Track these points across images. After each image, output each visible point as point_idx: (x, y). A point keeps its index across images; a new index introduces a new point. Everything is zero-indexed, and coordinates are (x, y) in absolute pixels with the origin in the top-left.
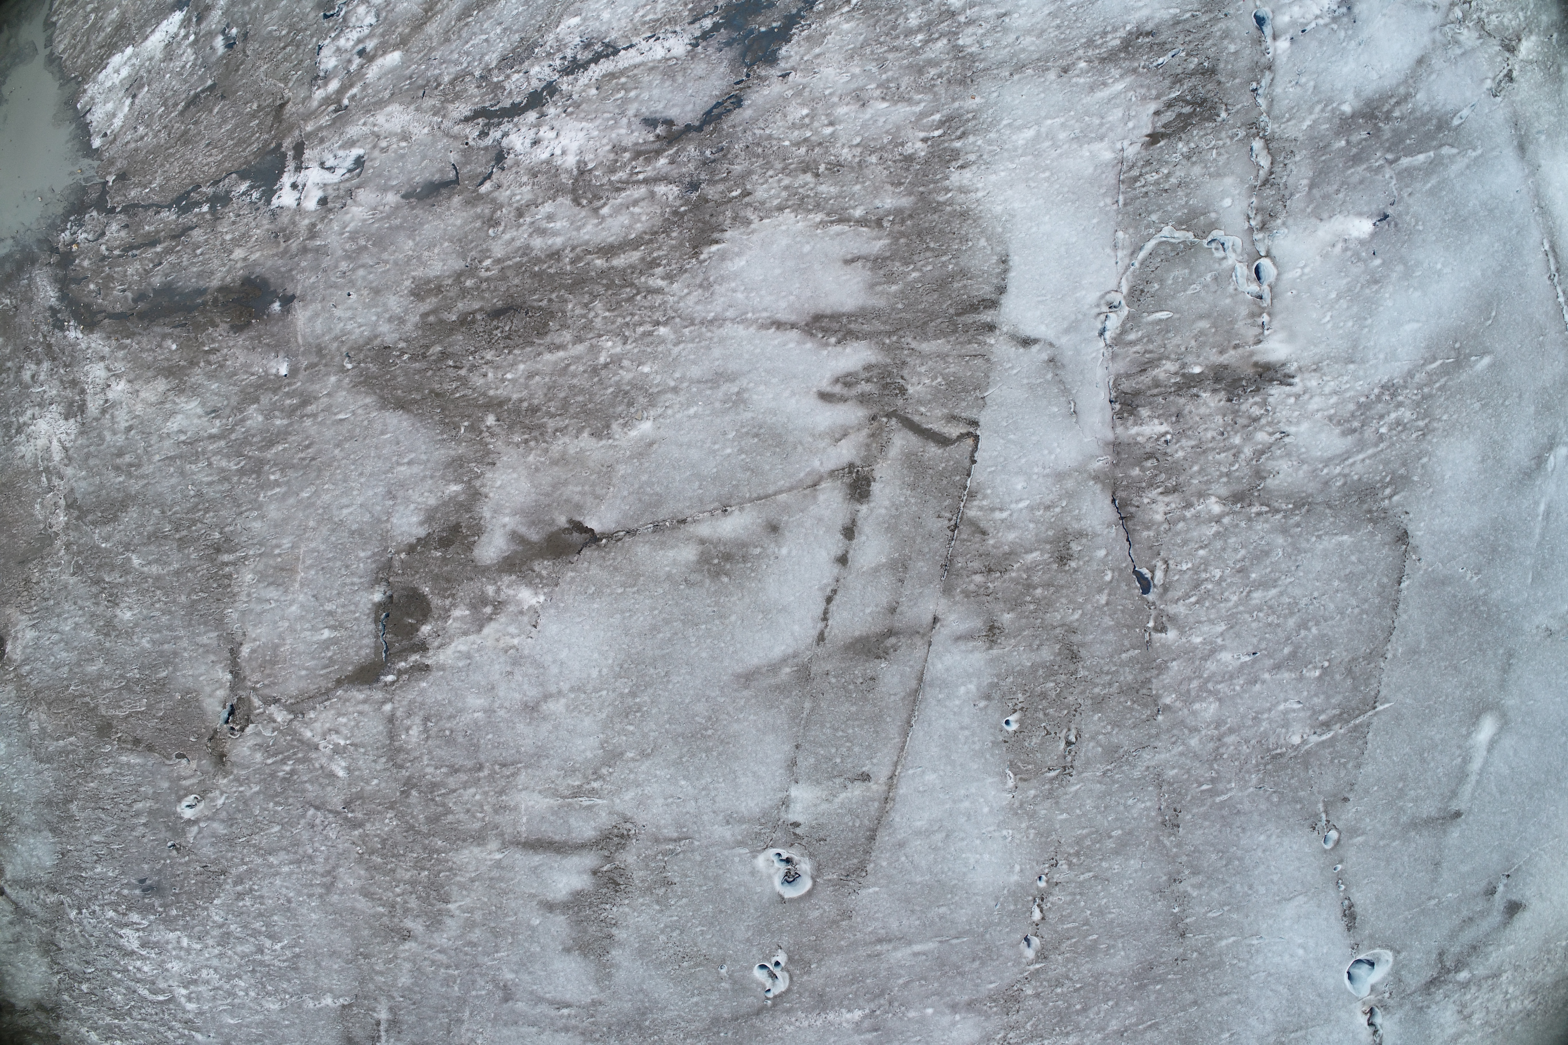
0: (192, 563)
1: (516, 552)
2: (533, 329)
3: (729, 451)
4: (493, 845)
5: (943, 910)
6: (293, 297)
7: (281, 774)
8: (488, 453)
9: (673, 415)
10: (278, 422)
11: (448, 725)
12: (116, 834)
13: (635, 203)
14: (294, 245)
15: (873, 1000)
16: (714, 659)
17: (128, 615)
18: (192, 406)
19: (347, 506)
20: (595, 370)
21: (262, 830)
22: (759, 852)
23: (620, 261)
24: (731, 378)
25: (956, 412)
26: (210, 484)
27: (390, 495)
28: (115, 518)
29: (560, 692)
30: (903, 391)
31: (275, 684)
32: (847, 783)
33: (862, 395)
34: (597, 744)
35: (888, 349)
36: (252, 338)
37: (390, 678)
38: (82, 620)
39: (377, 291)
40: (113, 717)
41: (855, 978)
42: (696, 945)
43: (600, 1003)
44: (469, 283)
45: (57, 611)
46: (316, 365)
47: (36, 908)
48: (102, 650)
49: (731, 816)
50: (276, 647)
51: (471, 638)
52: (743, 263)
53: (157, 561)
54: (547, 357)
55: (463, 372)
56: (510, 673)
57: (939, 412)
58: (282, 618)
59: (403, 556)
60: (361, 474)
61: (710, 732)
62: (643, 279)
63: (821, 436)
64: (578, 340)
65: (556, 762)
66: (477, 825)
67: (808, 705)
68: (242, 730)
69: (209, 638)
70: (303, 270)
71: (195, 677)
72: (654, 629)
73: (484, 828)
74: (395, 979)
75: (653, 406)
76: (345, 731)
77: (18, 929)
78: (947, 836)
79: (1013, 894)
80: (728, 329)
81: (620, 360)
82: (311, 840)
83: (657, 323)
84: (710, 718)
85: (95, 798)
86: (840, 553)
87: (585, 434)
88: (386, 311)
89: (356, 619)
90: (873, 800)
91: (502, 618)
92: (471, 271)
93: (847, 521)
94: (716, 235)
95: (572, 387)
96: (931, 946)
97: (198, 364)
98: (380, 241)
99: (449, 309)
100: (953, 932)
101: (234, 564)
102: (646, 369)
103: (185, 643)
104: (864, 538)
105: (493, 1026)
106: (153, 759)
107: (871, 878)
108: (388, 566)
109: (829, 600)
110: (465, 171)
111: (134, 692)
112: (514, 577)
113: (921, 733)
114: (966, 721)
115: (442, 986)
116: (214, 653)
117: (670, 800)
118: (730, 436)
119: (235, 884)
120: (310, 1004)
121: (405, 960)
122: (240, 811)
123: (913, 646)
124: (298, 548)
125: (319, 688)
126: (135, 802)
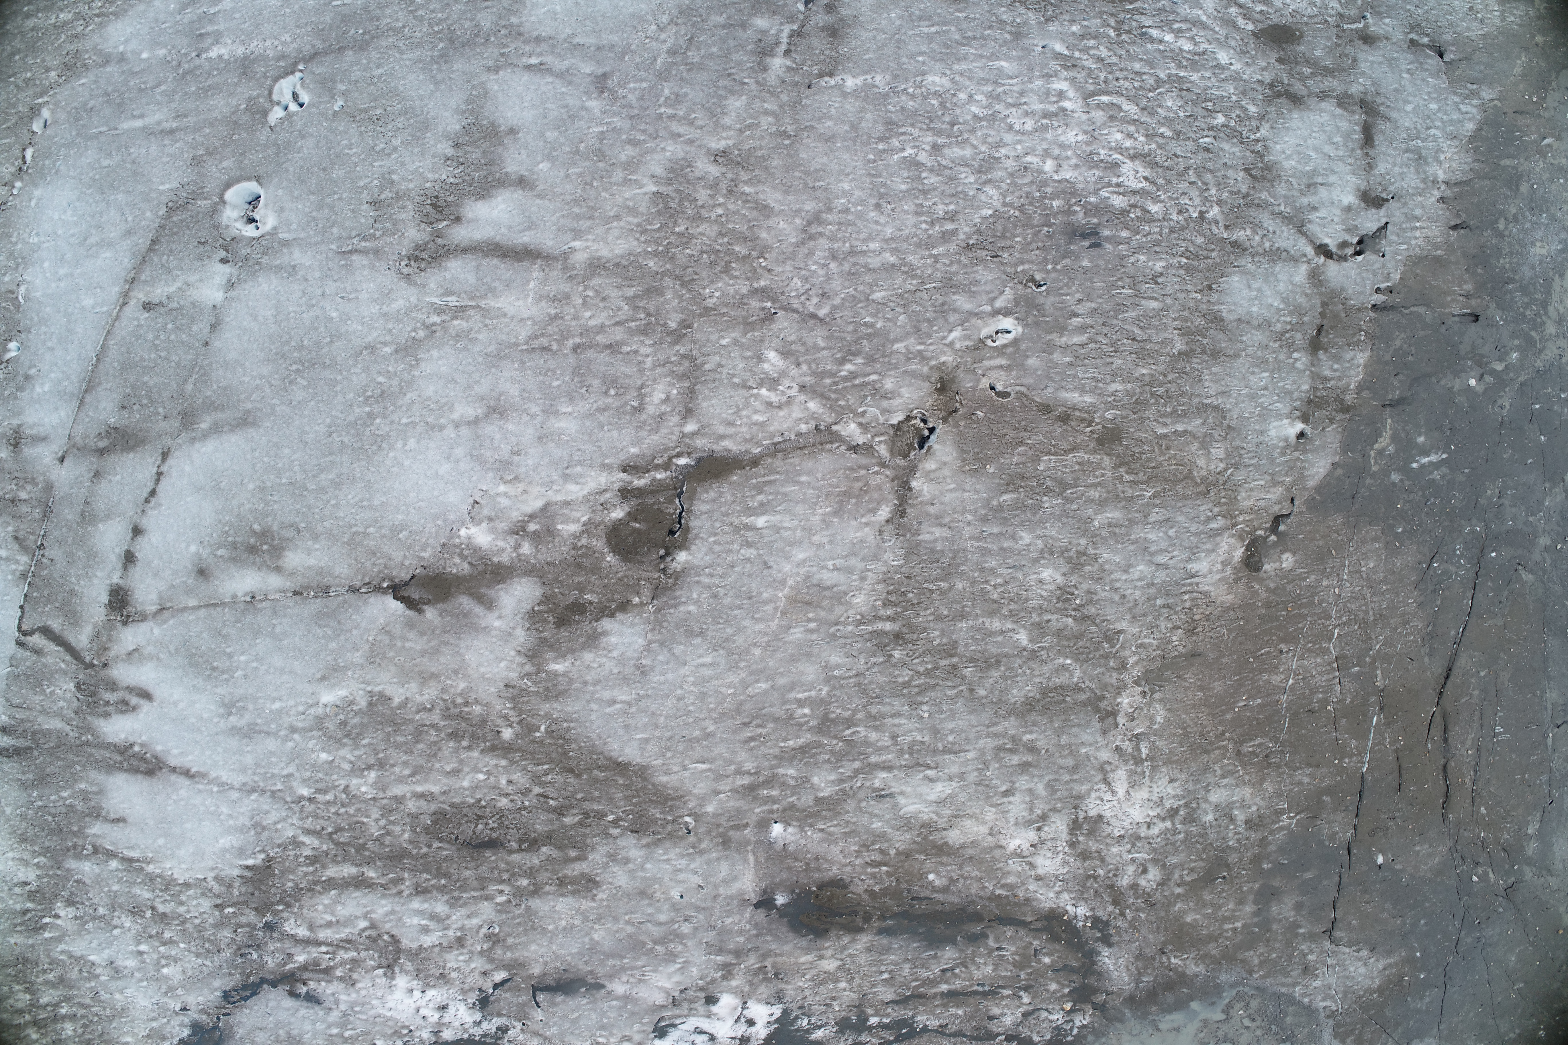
0: (939, 626)
1: (488, 586)
2: (449, 821)
3: (243, 658)
4: (580, 258)
5: (105, 163)
6: (757, 906)
7: (859, 360)
8: (513, 699)
9: (297, 704)
10: (791, 772)
11: (609, 400)
12: (1121, 307)
13: (329, 925)
14: (752, 961)
15: (196, 68)
16: (277, 446)
17: (1046, 574)
18: (910, 807)
19: (704, 665)
20: (381, 765)
21: (900, 295)
22: (268, 234)
23: (348, 870)
24: (235, 731)
25: (34, 658)
26: (897, 715)
27: (643, 671)
28: (1045, 692)
29: (457, 425)
30: (78, 686)
31: (851, 469)
32: (165, 302)
33: (113, 690)
34: (423, 364)
35: (89, 729)
36: (818, 870)
37: (682, 461)
38: (1116, 575)
39: (643, 893)
40: (1094, 452)
41: (206, 91)
42: (361, 133)
43: (489, 69)
44: (524, 882)
45: (1152, 591)
46: (732, 828)
47: (1269, 223)
48: (1094, 537)
49: (289, 274)
50: (837, 513)
51: (559, 498)
52: (222, 841)
53: (992, 634)
54: (435, 789)
55: (537, 790)
56: (517, 453)
57: (48, 660)
58: (820, 546)
59: (636, 600)
60: (680, 699)
61: (294, 367)
62: (325, 847)
63: (150, 657)
64: (399, 800)
65: (477, 348)
66: (596, 282)
67: (189, 387)
68: (909, 418)
69: (931, 534)
70: (741, 932)
71: (961, 488)
72: (337, 484)
73: (587, 278)
74: (749, 105)
75: (317, 717)
76: (757, 405)
77: (1305, 201)
78: (85, 240)
79: (43, 176)
80: (237, 780)
81: (352, 770)
82: (829, 278)
83: (310, 800)
84: (291, 383)
85: (1142, 355)
86: (139, 539)
87: (397, 700)
88: (631, 871)
89: (715, 534)
90: (145, 282)
91: (516, 515)
92: (520, 894)
93: (131, 569)
94: (248, 874)
95: (409, 752)
96: (125, 126)
97: (899, 854)
98: (636, 946)
99: (549, 859)
100: (103, 138)
101: (877, 618)
102: (324, 756)
103: (967, 531)
104: (117, 550)
105: (629, 45)
106: (1047, 394)
107: (164, 199)
108: (657, 591)
109: (153, 493)
110: (525, 998)
111: (1054, 479)
112: (496, 559)
113: (89, 347)
114: (48, 356)
115: (686, 95)
116: (928, 514)
117: (353, 296)
118: (239, 673)
119: (954, 232)
120: (880, 80)
121: (730, 128)
122: (928, 321)
123: (85, 436)
124: (780, 626)
125: (785, 457)
126: (1082, 346)
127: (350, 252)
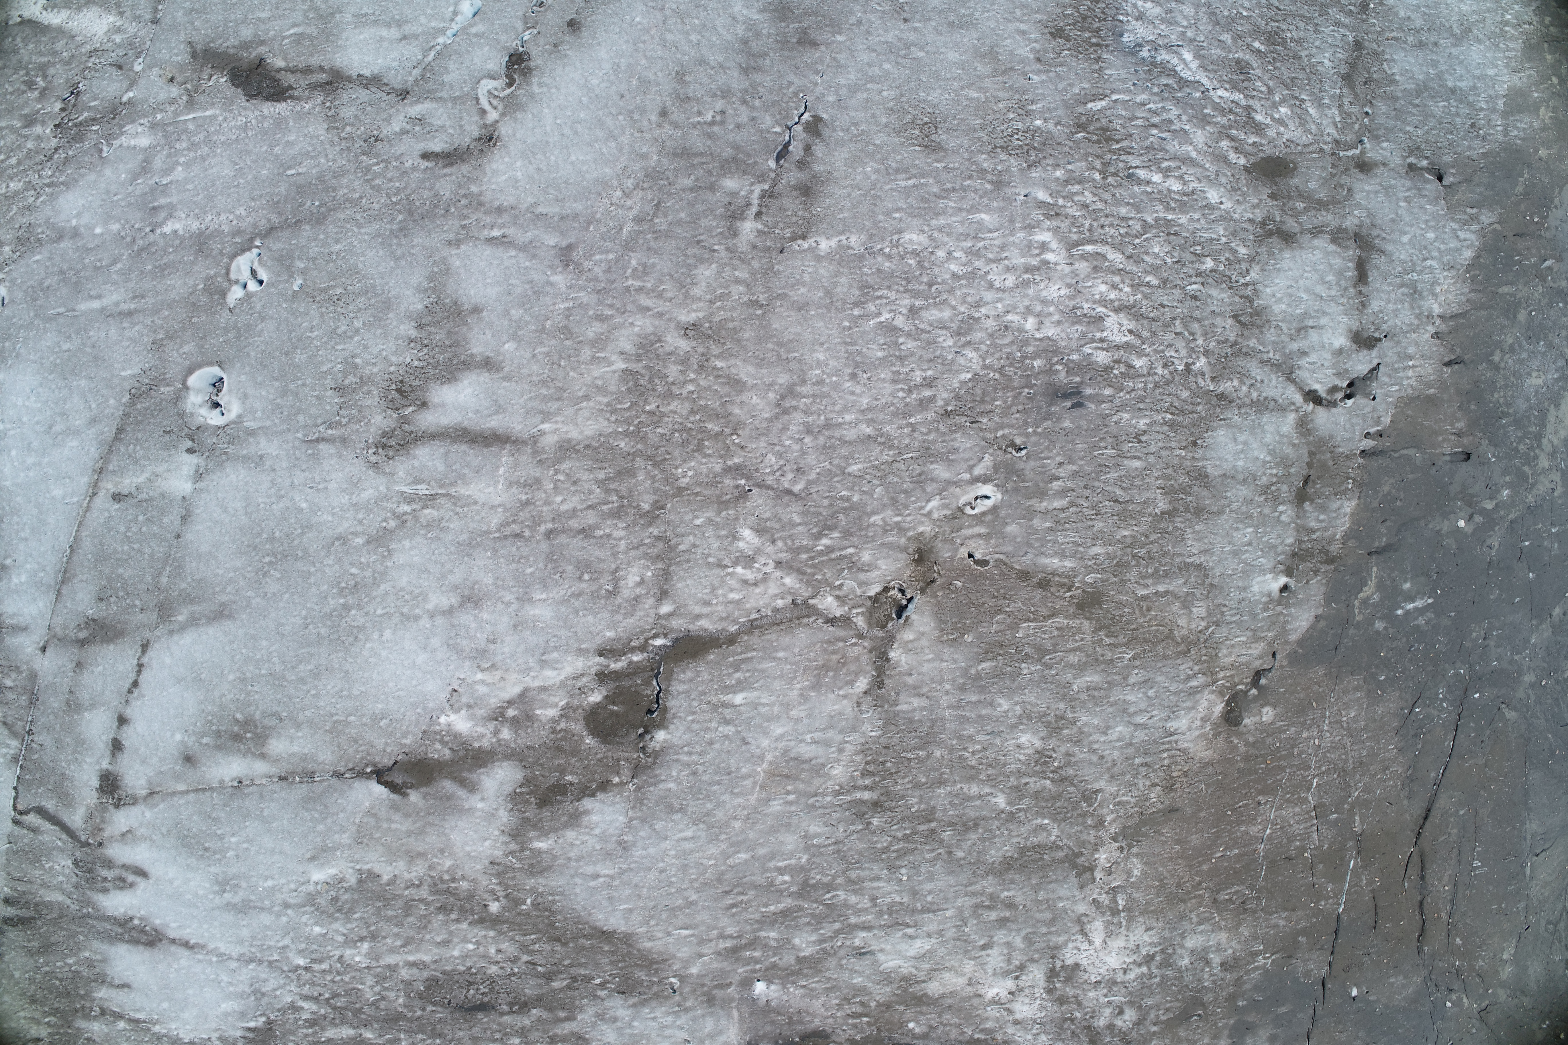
0: (917, 793)
1: (470, 771)
2: (442, 987)
3: (233, 840)
4: (549, 441)
5: (66, 346)
7: (836, 534)
8: (498, 875)
9: (289, 882)
10: (773, 934)
11: (584, 585)
12: (1103, 468)
15: (151, 244)
16: (254, 638)
17: (1024, 739)
18: (890, 963)
19: (685, 839)
20: (373, 937)
21: (876, 467)
22: (234, 422)
23: (346, 1032)
24: (229, 907)
25: (31, 835)
26: (877, 878)
27: (625, 846)
28: (1023, 851)
29: (432, 616)
30: (76, 863)
31: (829, 642)
32: (135, 493)
33: (110, 868)
34: (396, 555)
35: (89, 903)
36: (801, 1022)
37: (659, 642)
38: (1095, 738)
40: (1075, 616)
41: (162, 270)
42: (322, 315)
43: (450, 243)
44: (516, 1041)
45: (1130, 751)
46: (716, 987)
47: (1257, 372)
48: (1073, 701)
49: (257, 465)
50: (815, 687)
51: (537, 683)
52: (223, 1006)
53: (970, 798)
54: (427, 958)
55: (525, 958)
56: (493, 642)
57: (46, 838)
58: (798, 720)
59: (616, 780)
60: (662, 871)
61: (267, 559)
62: (323, 1011)
63: (144, 839)
64: (393, 968)
65: (449, 537)
66: (566, 465)
67: (164, 580)
68: (886, 589)
69: (909, 704)
71: (939, 658)
72: (316, 675)
73: (557, 461)
74: (719, 274)
75: (309, 894)
76: (733, 583)
77: (1295, 346)
78: (50, 429)
80: (236, 951)
81: (346, 942)
82: (803, 453)
83: (306, 969)
84: (265, 575)
85: (1124, 517)
86: (125, 728)
87: (385, 878)
88: (619, 1029)
89: (693, 713)
90: (113, 472)
91: (494, 702)
93: (119, 756)
94: (251, 1035)
95: (400, 925)
96: (84, 306)
97: (879, 1006)
99: (539, 1020)
100: (61, 320)
101: (856, 788)
102: (317, 929)
103: (945, 700)
104: (104, 738)
105: (594, 214)
106: (1026, 561)
107: (127, 386)
108: (637, 770)
109: (135, 684)
111: (1033, 647)
112: (476, 746)
113: (62, 539)
114: (22, 547)
115: (653, 265)
116: (906, 685)
117: (321, 486)
118: (230, 854)
119: (932, 399)
120: (855, 240)
121: (700, 299)
122: (906, 492)
123: (65, 627)
124: (759, 799)
125: (762, 634)
126: (1063, 510)
127: (317, 440)
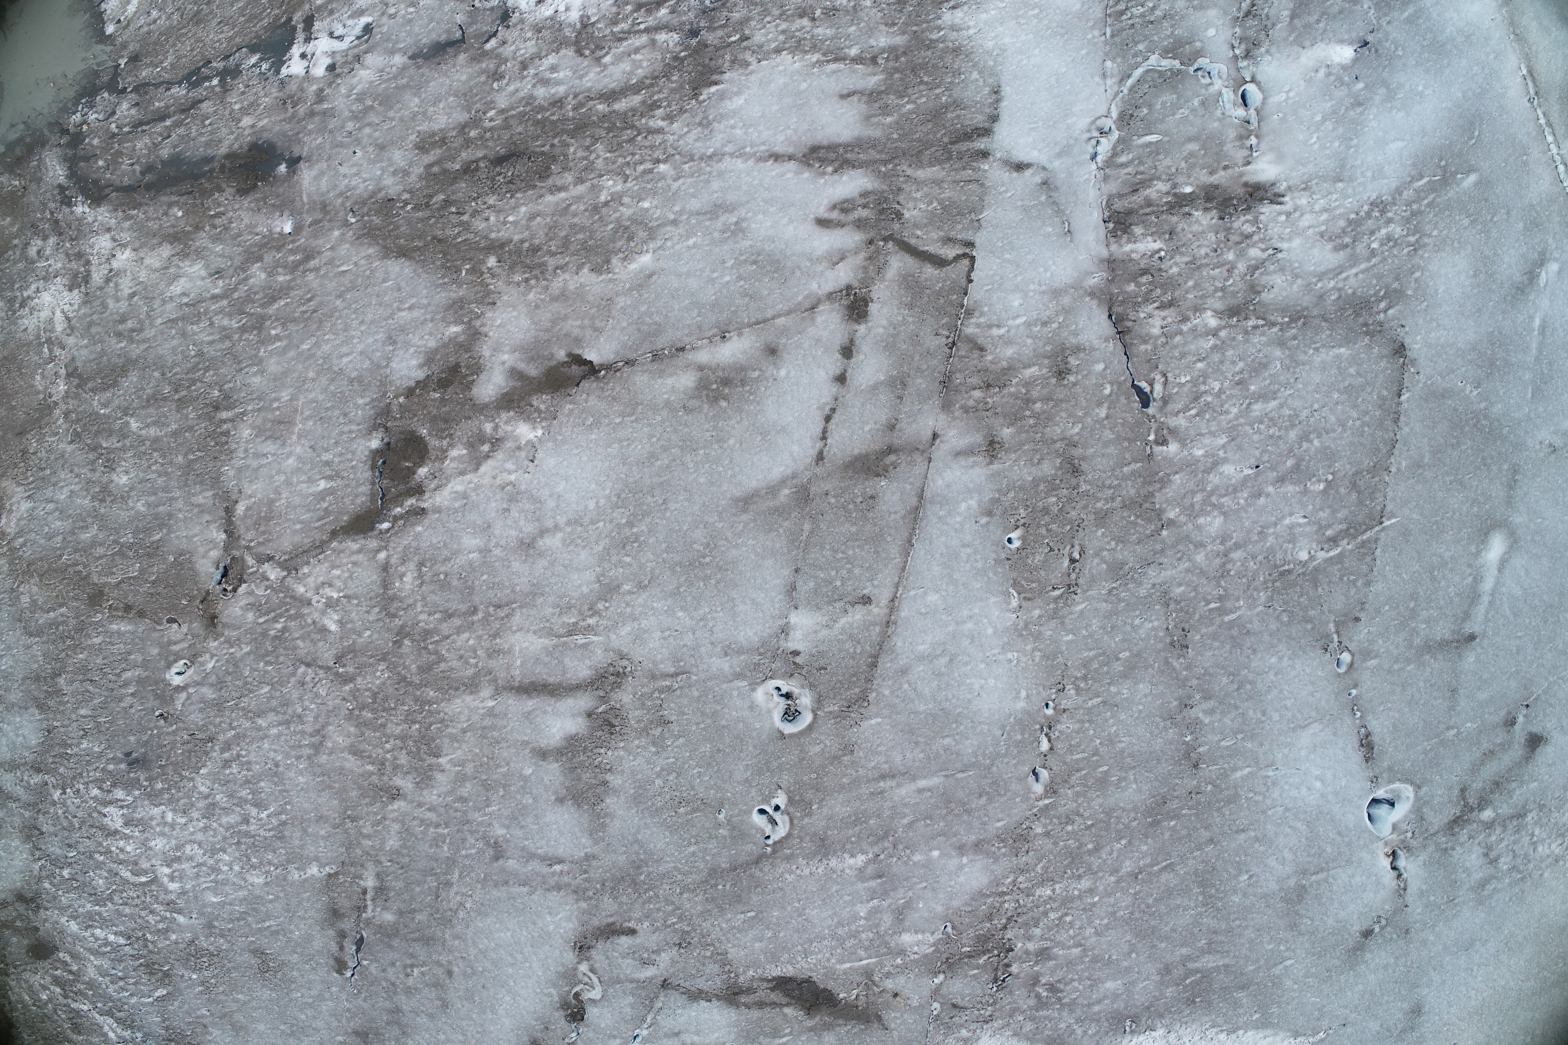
0: (190, 422)
1: (514, 388)
2: (536, 173)
3: (727, 278)
4: (486, 692)
5: (947, 741)
6: (299, 159)
7: (272, 632)
8: (489, 293)
9: (673, 247)
10: (281, 278)
11: (443, 569)
12: (104, 706)
13: (637, 51)
14: (302, 110)
15: (876, 843)
16: (712, 483)
17: (124, 479)
18: (196, 269)
19: (347, 355)
20: (596, 209)
21: (251, 691)
22: (758, 684)
23: (621, 106)
24: (730, 209)
25: (952, 234)
26: (211, 343)
27: (391, 340)
28: (115, 384)
29: (556, 527)
30: (899, 215)
31: (269, 541)
32: (848, 607)
33: (859, 220)
34: (593, 578)
35: (884, 176)
36: (257, 200)
37: (386, 525)
38: (78, 487)
39: (382, 147)
40: (104, 585)
41: (858, 820)
42: (693, 788)
43: (594, 857)
44: (473, 134)
45: (54, 480)
46: (320, 221)
47: (19, 791)
48: (96, 516)
49: (729, 647)
50: (271, 502)
51: (468, 477)
53: (155, 423)
54: (549, 198)
55: (465, 218)
56: (508, 510)
57: (934, 235)
58: (279, 472)
59: (401, 400)
60: (362, 322)
61: (708, 559)
62: (644, 121)
63: (819, 260)
64: (580, 181)
65: (551, 599)
66: (470, 672)
67: (807, 527)
68: (235, 590)
69: (205, 497)
70: (310, 133)
71: (189, 538)
72: (652, 457)
73: (477, 675)
74: (383, 842)
75: (653, 239)
76: (339, 584)
78: (951, 660)
79: (1019, 722)
80: (727, 163)
81: (621, 197)
82: (301, 698)
83: (658, 161)
84: (708, 545)
85: (84, 669)
86: (838, 372)
87: (586, 270)
88: (391, 165)
89: (353, 467)
90: (874, 624)
91: (499, 455)
92: (475, 122)
93: (846, 341)
94: (715, 77)
95: (572, 226)
96: (936, 781)
97: (203, 228)
98: (387, 100)
99: (453, 159)
100: (958, 765)
101: (232, 420)
102: (646, 205)
103: (180, 504)
104: (862, 357)
105: (483, 888)
106: (144, 625)
107: (873, 708)
108: (386, 411)
109: (828, 419)
110: (471, 30)
111: (128, 557)
112: (512, 413)
113: (922, 553)
114: (968, 538)
115: (431, 847)
116: (209, 513)
117: (667, 633)
118: (729, 264)
119: (223, 751)
120: (295, 875)
121: (393, 820)
122: (229, 674)
123: (913, 463)
124: (297, 399)
125: (314, 542)
126: (124, 670)
127: (677, 674)
